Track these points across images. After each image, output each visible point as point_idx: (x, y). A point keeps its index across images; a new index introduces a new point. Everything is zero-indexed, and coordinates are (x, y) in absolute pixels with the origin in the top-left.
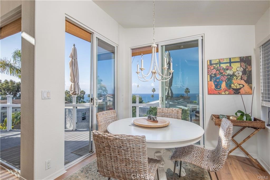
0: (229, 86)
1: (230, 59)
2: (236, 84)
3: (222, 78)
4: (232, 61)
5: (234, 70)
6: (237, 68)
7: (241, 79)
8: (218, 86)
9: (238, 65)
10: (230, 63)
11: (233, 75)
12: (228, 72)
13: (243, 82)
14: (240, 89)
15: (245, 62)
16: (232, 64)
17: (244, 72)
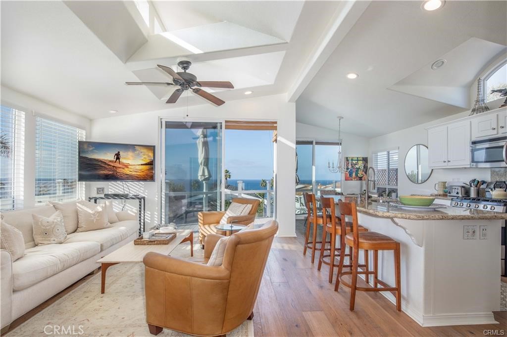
0: (357, 175)
1: (358, 158)
2: (360, 174)
3: (353, 170)
4: (359, 159)
5: (359, 165)
6: (361, 164)
7: (363, 171)
8: (351, 175)
9: (361, 162)
10: (358, 160)
11: (359, 168)
12: (357, 166)
13: (364, 173)
14: (362, 177)
15: (365, 161)
16: (359, 162)
17: (364, 167)
